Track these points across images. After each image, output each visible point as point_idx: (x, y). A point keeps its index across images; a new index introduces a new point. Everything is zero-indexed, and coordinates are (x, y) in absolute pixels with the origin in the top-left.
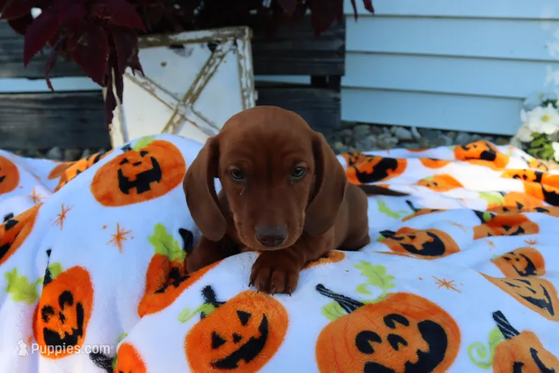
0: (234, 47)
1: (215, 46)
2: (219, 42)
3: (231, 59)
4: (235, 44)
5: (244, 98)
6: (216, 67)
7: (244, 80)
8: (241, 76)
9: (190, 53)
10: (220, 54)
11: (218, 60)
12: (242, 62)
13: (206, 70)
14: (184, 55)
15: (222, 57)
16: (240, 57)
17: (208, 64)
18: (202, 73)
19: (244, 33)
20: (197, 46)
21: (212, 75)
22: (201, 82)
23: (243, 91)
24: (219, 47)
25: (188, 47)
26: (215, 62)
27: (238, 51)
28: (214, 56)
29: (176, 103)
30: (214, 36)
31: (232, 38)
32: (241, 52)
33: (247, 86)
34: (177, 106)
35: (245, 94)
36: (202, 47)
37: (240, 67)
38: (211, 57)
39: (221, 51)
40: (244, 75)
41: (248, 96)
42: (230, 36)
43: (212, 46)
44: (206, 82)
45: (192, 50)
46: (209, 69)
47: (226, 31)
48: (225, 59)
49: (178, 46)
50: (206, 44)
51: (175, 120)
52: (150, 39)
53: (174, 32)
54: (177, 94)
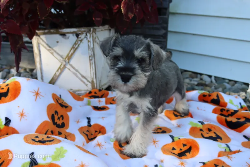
0: (86, 37)
2: (80, 34)
3: (85, 41)
4: (87, 35)
6: (79, 45)
7: (90, 52)
9: (68, 38)
10: (80, 39)
11: (79, 42)
12: (89, 44)
13: (74, 46)
14: (66, 39)
15: (81, 41)
16: (89, 41)
17: (75, 44)
19: (90, 30)
20: (71, 35)
21: (77, 48)
22: (72, 51)
23: (90, 57)
24: (80, 36)
25: (68, 35)
26: (78, 42)
28: (78, 40)
29: (62, 59)
30: (78, 31)
31: (85, 32)
32: (89, 39)
33: (91, 54)
34: (62, 61)
36: (73, 35)
37: (89, 46)
38: (77, 41)
39: (80, 38)
40: (90, 50)
41: (92, 60)
43: (77, 36)
45: (69, 36)
47: (83, 29)
48: (83, 42)
49: (63, 35)
50: (75, 34)
51: (61, 67)
52: (52, 31)
53: (61, 28)
54: (62, 55)
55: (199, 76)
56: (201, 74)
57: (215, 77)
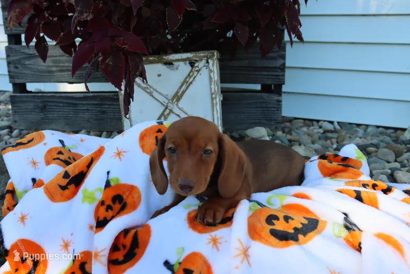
0: (207, 65)
1: (194, 63)
2: (196, 61)
3: (205, 72)
4: (208, 62)
5: (212, 99)
6: (194, 78)
7: (213, 86)
8: (211, 84)
9: (177, 68)
10: (197, 69)
11: (195, 73)
12: (212, 74)
13: (188, 80)
14: (173, 70)
15: (198, 71)
16: (211, 71)
17: (189, 75)
18: (185, 82)
19: (213, 55)
20: (181, 63)
21: (191, 83)
22: (184, 87)
23: (212, 94)
24: (196, 65)
25: (176, 64)
26: (193, 74)
27: (209, 68)
28: (193, 70)
29: (167, 101)
30: (193, 57)
31: (206, 58)
32: (211, 68)
33: (215, 90)
34: (167, 104)
35: (214, 96)
36: (185, 64)
37: (210, 78)
38: (191, 71)
39: (197, 67)
40: (213, 83)
41: (216, 98)
42: (204, 57)
43: (192, 64)
44: (187, 88)
45: (179, 65)
46: (189, 79)
47: (202, 54)
48: (201, 72)
49: (169, 64)
50: (188, 62)
51: (166, 113)
52: (151, 58)
53: (166, 53)
54: (167, 95)
55: (315, 123)
56: (318, 121)
57: (339, 123)
